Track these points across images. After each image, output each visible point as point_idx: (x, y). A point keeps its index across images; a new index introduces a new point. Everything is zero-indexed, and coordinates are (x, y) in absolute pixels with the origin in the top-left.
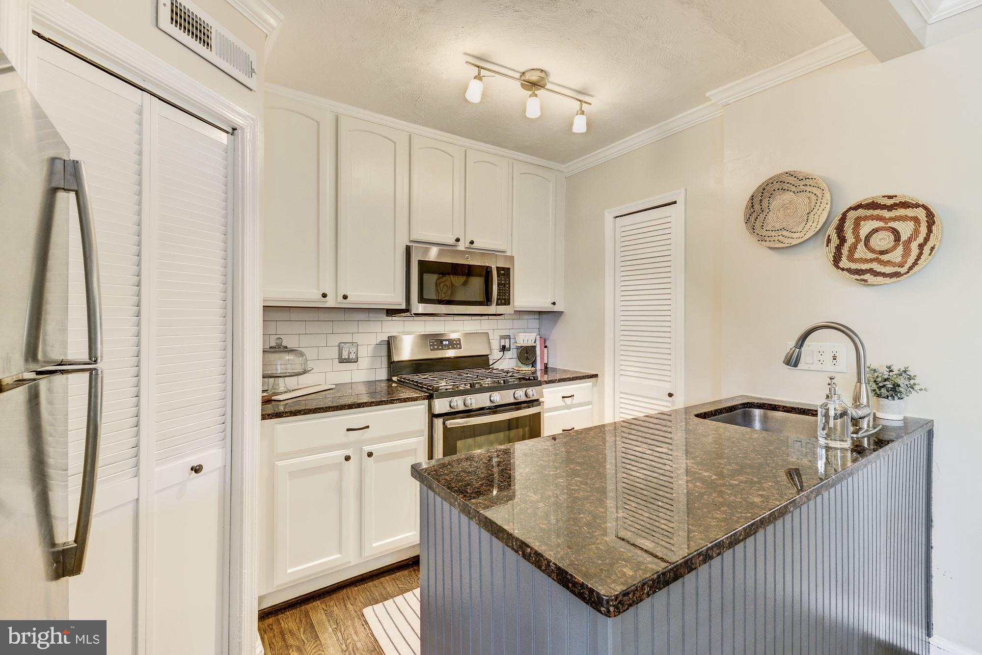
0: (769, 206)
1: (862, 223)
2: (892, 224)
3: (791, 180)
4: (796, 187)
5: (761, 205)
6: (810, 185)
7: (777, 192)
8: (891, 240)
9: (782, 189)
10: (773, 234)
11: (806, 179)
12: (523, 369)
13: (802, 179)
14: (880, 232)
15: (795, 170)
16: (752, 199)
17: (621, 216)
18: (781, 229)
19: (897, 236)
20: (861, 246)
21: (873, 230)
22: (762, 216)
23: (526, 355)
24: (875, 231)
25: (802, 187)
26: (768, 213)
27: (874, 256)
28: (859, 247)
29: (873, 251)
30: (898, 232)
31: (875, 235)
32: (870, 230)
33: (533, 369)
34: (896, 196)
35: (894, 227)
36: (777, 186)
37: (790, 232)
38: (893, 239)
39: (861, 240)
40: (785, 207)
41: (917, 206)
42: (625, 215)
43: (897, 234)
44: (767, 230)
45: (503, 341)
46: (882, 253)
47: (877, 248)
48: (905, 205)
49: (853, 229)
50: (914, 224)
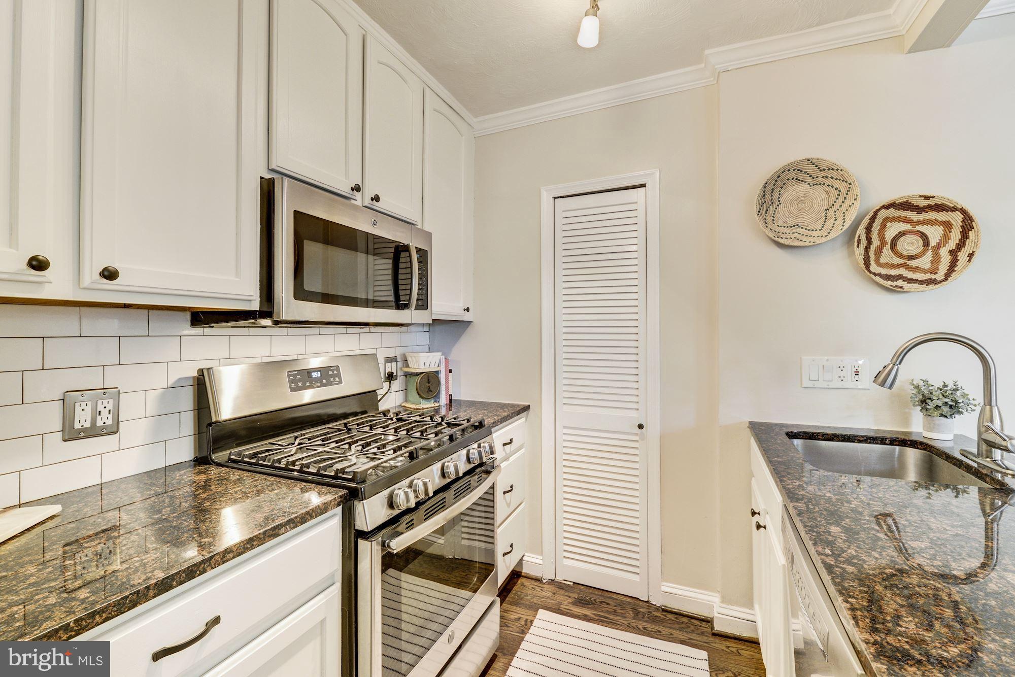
0: (779, 198)
1: (889, 224)
2: (920, 228)
3: (811, 169)
4: (813, 178)
5: (772, 196)
6: (832, 178)
7: (791, 182)
8: (920, 244)
9: (796, 179)
10: (786, 230)
11: (828, 170)
12: (425, 407)
13: (824, 170)
14: (908, 236)
15: (819, 157)
16: (765, 187)
17: (561, 197)
18: (794, 226)
19: (926, 241)
20: (887, 250)
21: (900, 232)
22: (772, 209)
23: (427, 385)
24: (902, 234)
25: (820, 179)
26: (778, 206)
27: (902, 261)
28: (885, 250)
29: (901, 256)
30: (926, 237)
31: (902, 239)
32: (897, 233)
33: (437, 404)
34: (933, 197)
35: (922, 231)
36: (793, 174)
37: (806, 229)
38: (922, 244)
39: (886, 244)
40: (799, 200)
41: (954, 209)
42: (568, 196)
43: (926, 239)
44: (778, 226)
45: (388, 365)
46: (911, 258)
47: (905, 253)
48: (940, 208)
49: (879, 230)
50: (943, 229)
